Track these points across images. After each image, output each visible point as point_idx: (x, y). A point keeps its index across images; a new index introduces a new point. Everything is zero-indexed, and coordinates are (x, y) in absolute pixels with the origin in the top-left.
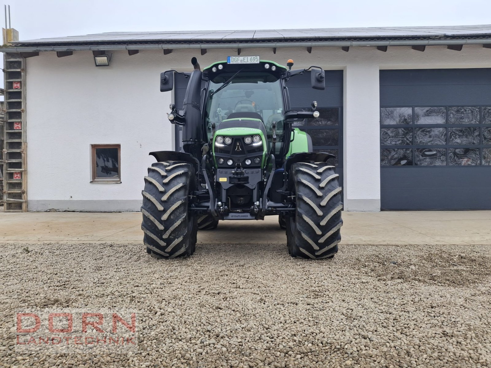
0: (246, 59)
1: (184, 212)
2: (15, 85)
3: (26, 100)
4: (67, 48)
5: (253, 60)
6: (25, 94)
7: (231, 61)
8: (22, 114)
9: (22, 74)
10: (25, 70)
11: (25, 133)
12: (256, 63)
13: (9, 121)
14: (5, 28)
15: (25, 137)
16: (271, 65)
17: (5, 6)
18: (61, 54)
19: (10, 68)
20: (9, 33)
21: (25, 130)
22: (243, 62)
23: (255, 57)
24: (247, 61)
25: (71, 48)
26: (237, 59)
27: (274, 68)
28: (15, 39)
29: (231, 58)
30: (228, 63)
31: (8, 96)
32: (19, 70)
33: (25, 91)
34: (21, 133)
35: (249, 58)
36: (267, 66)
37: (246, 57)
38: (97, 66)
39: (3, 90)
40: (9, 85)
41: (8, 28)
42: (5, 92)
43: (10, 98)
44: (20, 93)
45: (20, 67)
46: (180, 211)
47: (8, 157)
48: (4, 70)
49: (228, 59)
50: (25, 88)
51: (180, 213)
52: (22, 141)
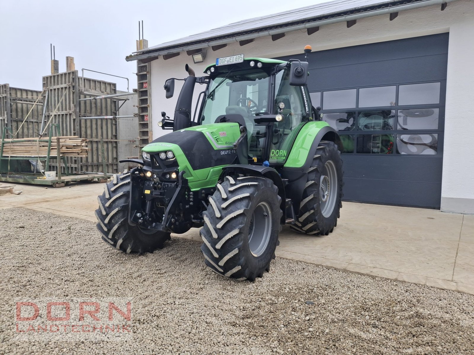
0: (232, 59)
1: (122, 218)
2: (145, 85)
3: (151, 97)
4: (167, 52)
5: (238, 59)
6: (150, 92)
7: (219, 63)
8: (148, 108)
9: (148, 75)
10: (150, 72)
11: (151, 123)
12: (240, 62)
13: (141, 114)
14: (138, 40)
15: (151, 126)
16: (256, 62)
17: (139, 22)
18: (166, 57)
19: (142, 72)
20: (142, 43)
21: (151, 121)
22: (229, 62)
23: (240, 55)
24: (233, 61)
25: (170, 51)
26: (224, 60)
27: (259, 65)
28: (144, 47)
29: (219, 60)
30: (217, 66)
31: (140, 94)
32: (146, 73)
33: (150, 90)
34: (148, 123)
35: (235, 57)
36: (252, 64)
37: (232, 57)
38: (195, 63)
39: (137, 89)
40: (141, 85)
41: (141, 39)
42: (138, 92)
43: (142, 96)
44: (147, 91)
45: (146, 71)
46: (119, 217)
47: (141, 143)
48: (137, 74)
49: (217, 62)
50: (150, 87)
51: (119, 219)
52: (149, 130)
